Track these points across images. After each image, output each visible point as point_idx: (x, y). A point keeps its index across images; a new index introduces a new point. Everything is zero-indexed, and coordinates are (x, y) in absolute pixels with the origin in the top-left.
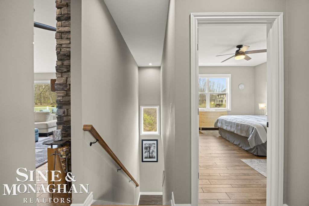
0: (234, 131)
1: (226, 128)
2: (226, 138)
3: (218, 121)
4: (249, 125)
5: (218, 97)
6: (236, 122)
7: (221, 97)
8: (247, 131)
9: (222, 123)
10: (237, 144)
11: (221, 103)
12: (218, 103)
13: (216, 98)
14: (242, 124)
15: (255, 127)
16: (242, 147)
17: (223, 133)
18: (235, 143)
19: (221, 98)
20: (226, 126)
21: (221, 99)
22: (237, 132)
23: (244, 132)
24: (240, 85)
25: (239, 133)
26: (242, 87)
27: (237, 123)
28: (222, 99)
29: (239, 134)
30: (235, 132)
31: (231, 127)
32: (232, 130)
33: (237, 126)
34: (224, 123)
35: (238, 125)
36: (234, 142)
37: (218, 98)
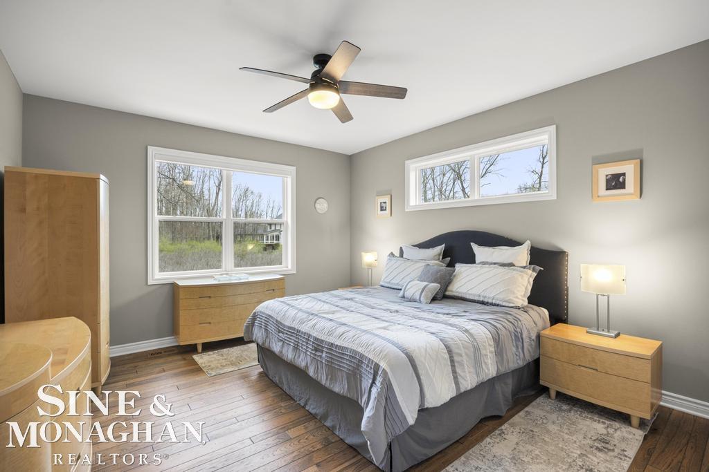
0: (307, 366)
1: (281, 352)
2: (282, 383)
3: (254, 318)
4: (359, 350)
5: (271, 228)
6: (315, 334)
7: (277, 228)
8: (354, 375)
9: (266, 330)
10: (316, 414)
11: (275, 242)
12: (269, 242)
13: (265, 230)
14: (332, 344)
15: (383, 365)
16: (334, 427)
17: (270, 365)
18: (311, 408)
19: (276, 230)
20: (280, 344)
21: (275, 234)
22: (316, 372)
23: (342, 377)
24: (317, 199)
25: (324, 380)
26: (322, 206)
27: (316, 339)
28: (277, 233)
29: (323, 382)
30: (311, 372)
31: (296, 348)
32: (301, 362)
33: (316, 350)
34: (272, 328)
35: (319, 345)
36: (306, 404)
37: (269, 230)
